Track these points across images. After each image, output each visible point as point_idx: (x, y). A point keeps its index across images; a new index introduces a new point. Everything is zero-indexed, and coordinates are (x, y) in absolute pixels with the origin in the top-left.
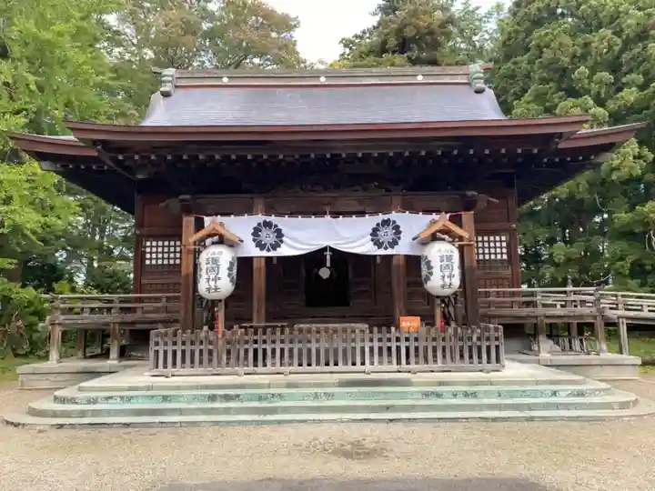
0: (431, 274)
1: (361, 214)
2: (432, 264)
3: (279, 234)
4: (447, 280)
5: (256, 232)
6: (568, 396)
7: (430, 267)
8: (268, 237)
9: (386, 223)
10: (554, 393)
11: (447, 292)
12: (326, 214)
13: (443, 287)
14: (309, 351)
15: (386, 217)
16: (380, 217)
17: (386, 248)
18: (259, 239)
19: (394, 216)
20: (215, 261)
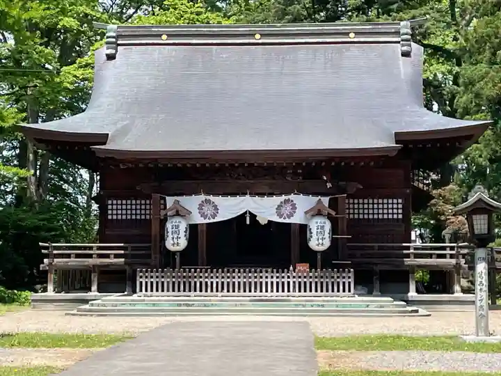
0: (311, 237)
1: (271, 194)
2: (312, 231)
3: (216, 208)
4: (320, 241)
5: (201, 207)
6: (375, 307)
7: (311, 233)
8: (208, 210)
9: (286, 201)
10: (368, 306)
11: (321, 248)
12: (246, 194)
13: (318, 245)
14: (234, 283)
15: (287, 197)
16: (284, 197)
17: (285, 218)
18: (203, 211)
19: (292, 197)
20: (177, 227)
